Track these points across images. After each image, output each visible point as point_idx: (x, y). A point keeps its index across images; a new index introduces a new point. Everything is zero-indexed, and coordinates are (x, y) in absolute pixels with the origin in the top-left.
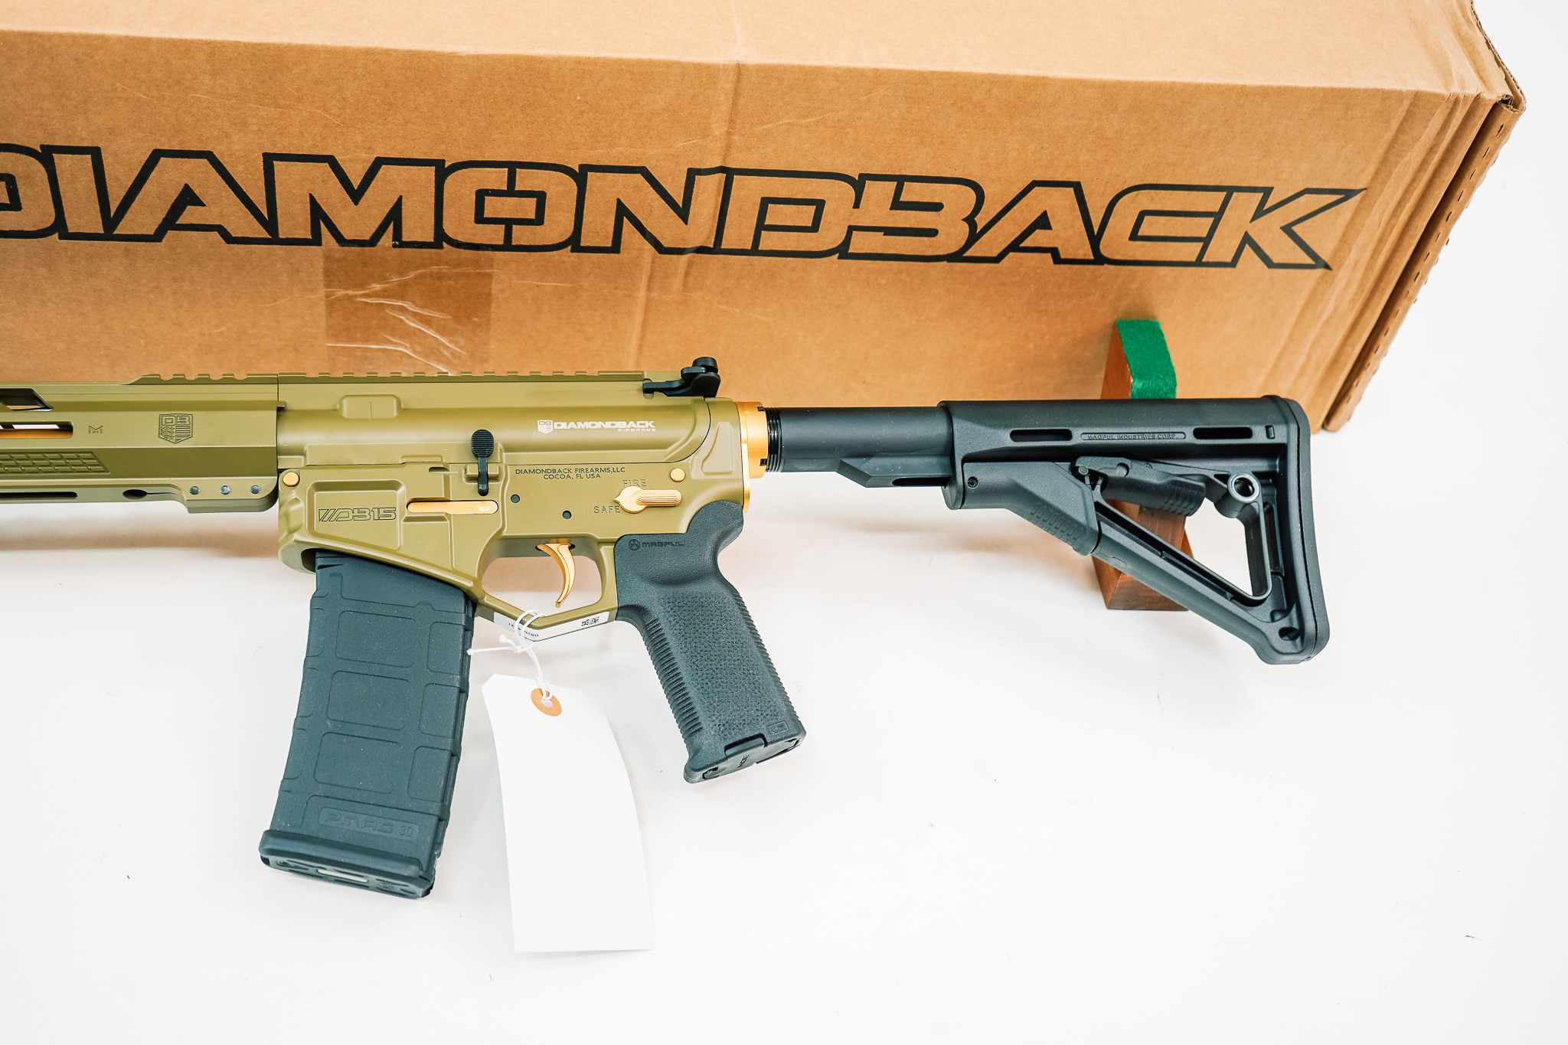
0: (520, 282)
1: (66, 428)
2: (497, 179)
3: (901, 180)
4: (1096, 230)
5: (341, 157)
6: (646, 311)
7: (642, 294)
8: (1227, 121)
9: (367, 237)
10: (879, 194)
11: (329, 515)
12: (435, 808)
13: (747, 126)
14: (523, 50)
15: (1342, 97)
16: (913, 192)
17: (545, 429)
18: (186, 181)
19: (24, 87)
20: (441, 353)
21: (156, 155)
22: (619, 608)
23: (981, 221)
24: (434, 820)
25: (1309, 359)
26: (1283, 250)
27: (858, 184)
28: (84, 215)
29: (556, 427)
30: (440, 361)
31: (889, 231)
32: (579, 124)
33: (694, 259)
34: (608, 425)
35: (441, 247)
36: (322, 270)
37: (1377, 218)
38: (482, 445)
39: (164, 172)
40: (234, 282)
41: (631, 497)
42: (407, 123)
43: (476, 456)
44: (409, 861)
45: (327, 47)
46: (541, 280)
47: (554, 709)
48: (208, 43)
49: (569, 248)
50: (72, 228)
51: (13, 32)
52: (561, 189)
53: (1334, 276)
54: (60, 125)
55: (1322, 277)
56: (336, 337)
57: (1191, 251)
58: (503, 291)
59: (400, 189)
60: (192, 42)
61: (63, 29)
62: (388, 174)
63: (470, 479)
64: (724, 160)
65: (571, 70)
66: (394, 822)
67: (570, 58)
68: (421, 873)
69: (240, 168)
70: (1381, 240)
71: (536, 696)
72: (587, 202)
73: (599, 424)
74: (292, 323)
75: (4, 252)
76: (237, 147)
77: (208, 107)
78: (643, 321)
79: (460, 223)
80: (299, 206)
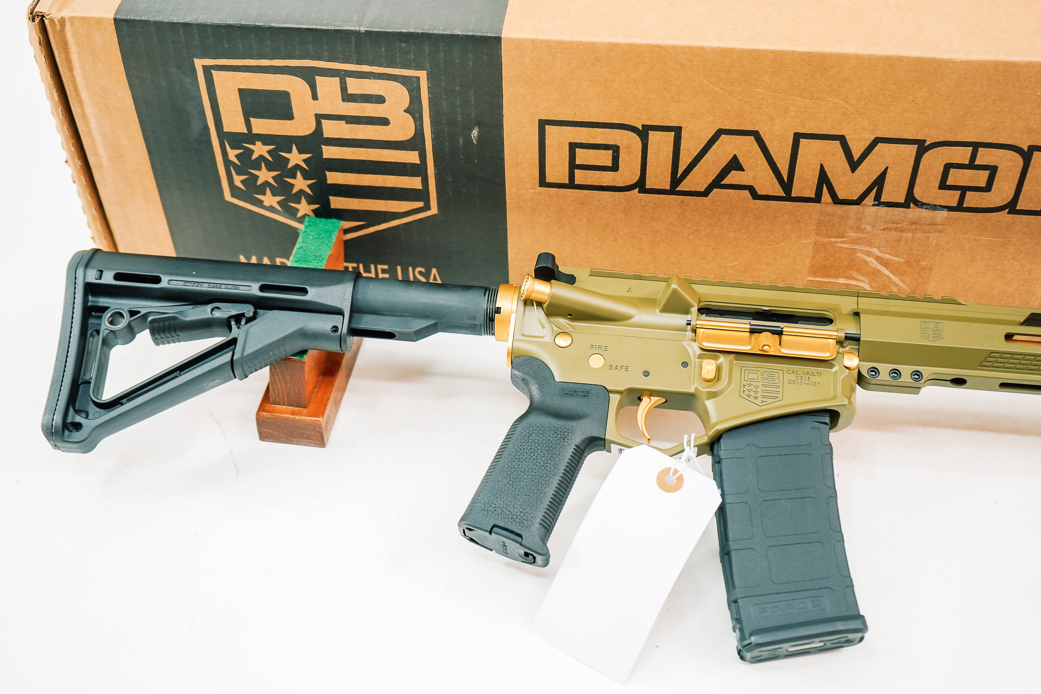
0: (963, 236)
2: (962, 155)
5: (850, 137)
9: (855, 198)
18: (735, 153)
19: (641, 83)
20: (891, 289)
21: (720, 132)
28: (659, 176)
32: (1035, 114)
35: (909, 207)
36: (816, 222)
39: (722, 145)
40: (751, 228)
42: (904, 111)
45: (857, 55)
46: (980, 235)
48: (773, 52)
49: (1007, 210)
50: (649, 185)
51: (643, 44)
52: (1010, 164)
54: (659, 110)
56: (815, 273)
58: (948, 243)
59: (888, 162)
60: (762, 51)
61: (676, 43)
62: (882, 150)
69: (776, 143)
72: (1029, 174)
74: (786, 261)
75: (599, 201)
76: (777, 128)
77: (763, 99)
79: (927, 188)
80: (811, 173)
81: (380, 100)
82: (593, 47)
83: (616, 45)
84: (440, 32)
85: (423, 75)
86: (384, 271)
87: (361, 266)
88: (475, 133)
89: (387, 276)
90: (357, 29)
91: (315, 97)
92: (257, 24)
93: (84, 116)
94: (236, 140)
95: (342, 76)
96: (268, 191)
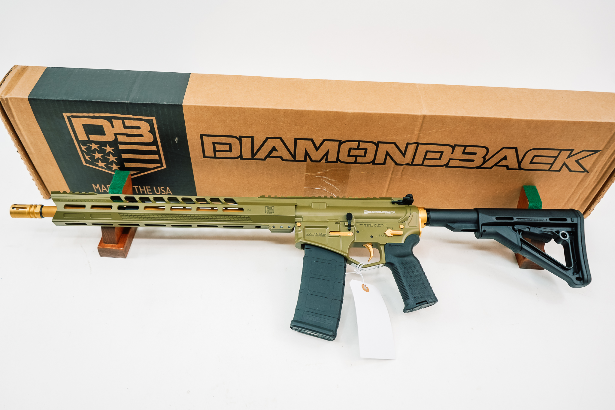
0: (357, 172)
1: (241, 209)
2: (355, 145)
3: (466, 146)
4: (520, 161)
5: (315, 139)
6: (390, 180)
7: (390, 176)
8: (563, 131)
9: (318, 160)
10: (459, 150)
11: (309, 235)
12: (337, 317)
13: (424, 131)
14: (366, 111)
15: (598, 124)
16: (468, 150)
17: (366, 213)
18: (274, 145)
19: (237, 121)
20: (334, 190)
21: (267, 138)
22: (386, 263)
23: (487, 158)
24: (337, 319)
25: (579, 198)
26: (575, 167)
27: (453, 147)
28: (247, 153)
29: (369, 212)
30: (333, 193)
31: (460, 160)
32: (379, 131)
33: (405, 167)
34: (383, 212)
35: (338, 163)
36: (306, 168)
37: (605, 158)
38: (349, 217)
39: (269, 143)
40: (283, 171)
41: (389, 233)
42: (333, 130)
43: (348, 220)
44: (331, 331)
46: (363, 172)
47: (367, 290)
48: (284, 110)
49: (372, 163)
50: (244, 157)
51: (236, 107)
52: (372, 148)
53: (590, 175)
54: (244, 131)
55: (586, 175)
56: (307, 186)
57: (547, 167)
58: (352, 174)
59: (329, 147)
60: (280, 109)
61: (248, 107)
62: (326, 143)
63: (346, 226)
64: (417, 140)
65: (378, 116)
66: (326, 320)
67: (378, 113)
68: (334, 334)
69: (288, 142)
70: (605, 165)
71: (363, 286)
72: (378, 151)
73: (380, 212)
74: (296, 182)
75: (226, 162)
76: (288, 136)
77: (282, 126)
78: (389, 183)
79: (343, 156)
80: (302, 152)
81: (139, 128)
82: (217, 108)
83: (226, 108)
84: (159, 103)
85: (154, 119)
86: (149, 189)
87: (140, 187)
88: (176, 139)
89: (150, 190)
90: (126, 102)
91: (113, 127)
92: (86, 100)
93: (22, 135)
94: (84, 143)
95: (123, 119)
96: (100, 161)
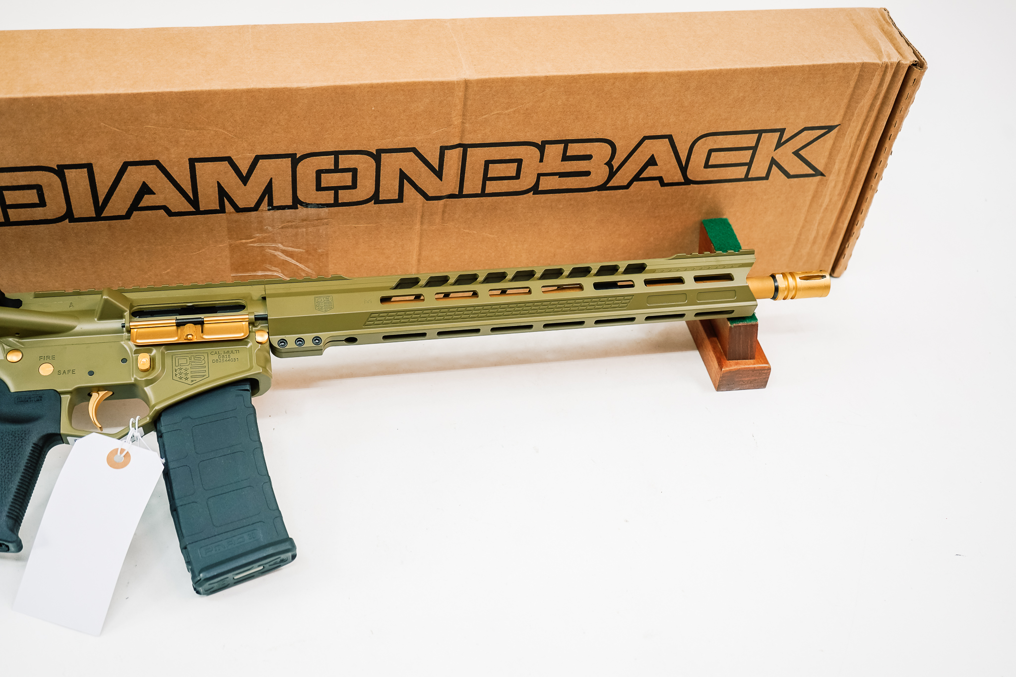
0: (345, 226)
2: (327, 162)
3: (566, 143)
4: (684, 164)
5: (235, 157)
6: (421, 237)
7: (417, 227)
8: (754, 90)
9: (252, 206)
10: (554, 152)
13: (473, 117)
14: (339, 82)
15: (820, 70)
16: (574, 149)
18: (143, 180)
19: (47, 130)
20: (300, 274)
21: (126, 165)
23: (616, 164)
25: (818, 233)
26: (796, 166)
27: (541, 147)
28: (83, 206)
31: (562, 175)
32: (374, 125)
33: (448, 202)
35: (297, 208)
36: (226, 228)
37: (848, 142)
39: (130, 175)
40: (174, 241)
42: (273, 132)
45: (224, 90)
46: (358, 223)
48: (154, 94)
49: (373, 201)
50: (77, 214)
51: (39, 97)
52: (366, 165)
53: (827, 180)
54: (68, 151)
55: (820, 181)
56: (236, 270)
57: (741, 172)
58: (335, 232)
59: (271, 173)
60: (145, 94)
61: (68, 93)
62: (263, 165)
64: (461, 139)
65: (368, 92)
67: (367, 85)
69: (176, 169)
70: (852, 155)
72: (382, 172)
74: (210, 263)
75: (36, 233)
76: (173, 156)
77: (155, 133)
78: (420, 244)
79: (307, 192)
80: (211, 190)
83: (15, 100)
